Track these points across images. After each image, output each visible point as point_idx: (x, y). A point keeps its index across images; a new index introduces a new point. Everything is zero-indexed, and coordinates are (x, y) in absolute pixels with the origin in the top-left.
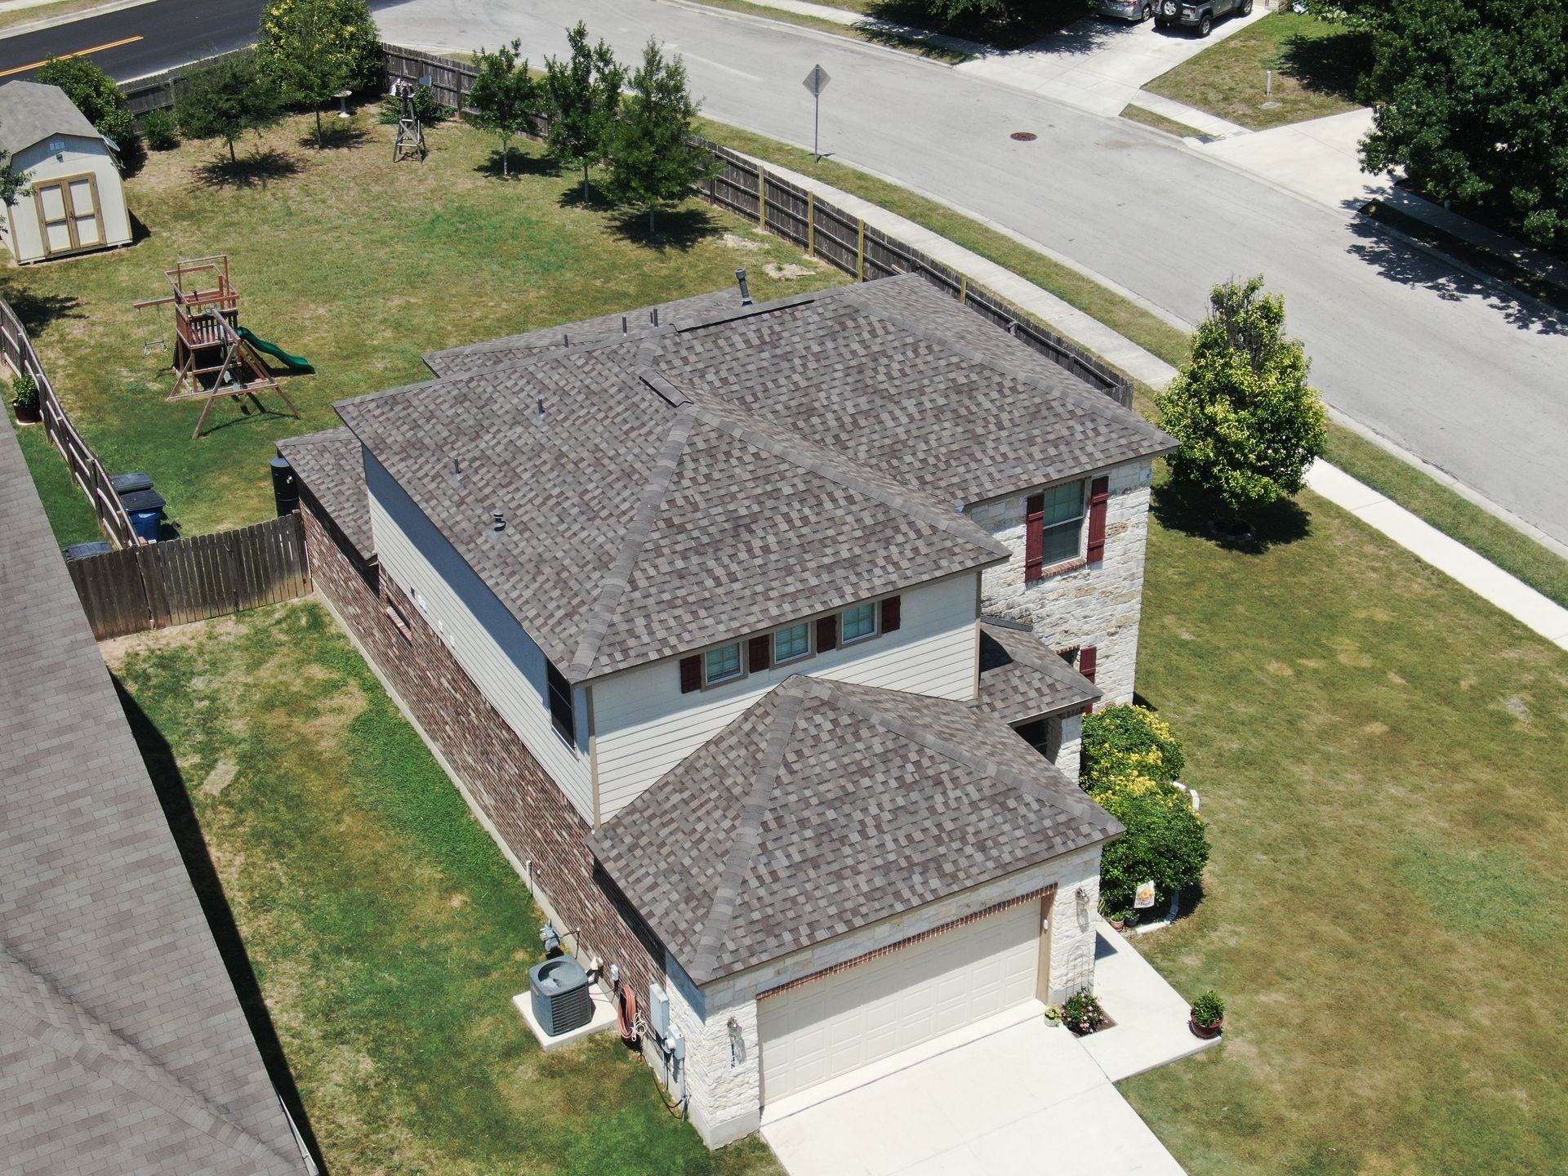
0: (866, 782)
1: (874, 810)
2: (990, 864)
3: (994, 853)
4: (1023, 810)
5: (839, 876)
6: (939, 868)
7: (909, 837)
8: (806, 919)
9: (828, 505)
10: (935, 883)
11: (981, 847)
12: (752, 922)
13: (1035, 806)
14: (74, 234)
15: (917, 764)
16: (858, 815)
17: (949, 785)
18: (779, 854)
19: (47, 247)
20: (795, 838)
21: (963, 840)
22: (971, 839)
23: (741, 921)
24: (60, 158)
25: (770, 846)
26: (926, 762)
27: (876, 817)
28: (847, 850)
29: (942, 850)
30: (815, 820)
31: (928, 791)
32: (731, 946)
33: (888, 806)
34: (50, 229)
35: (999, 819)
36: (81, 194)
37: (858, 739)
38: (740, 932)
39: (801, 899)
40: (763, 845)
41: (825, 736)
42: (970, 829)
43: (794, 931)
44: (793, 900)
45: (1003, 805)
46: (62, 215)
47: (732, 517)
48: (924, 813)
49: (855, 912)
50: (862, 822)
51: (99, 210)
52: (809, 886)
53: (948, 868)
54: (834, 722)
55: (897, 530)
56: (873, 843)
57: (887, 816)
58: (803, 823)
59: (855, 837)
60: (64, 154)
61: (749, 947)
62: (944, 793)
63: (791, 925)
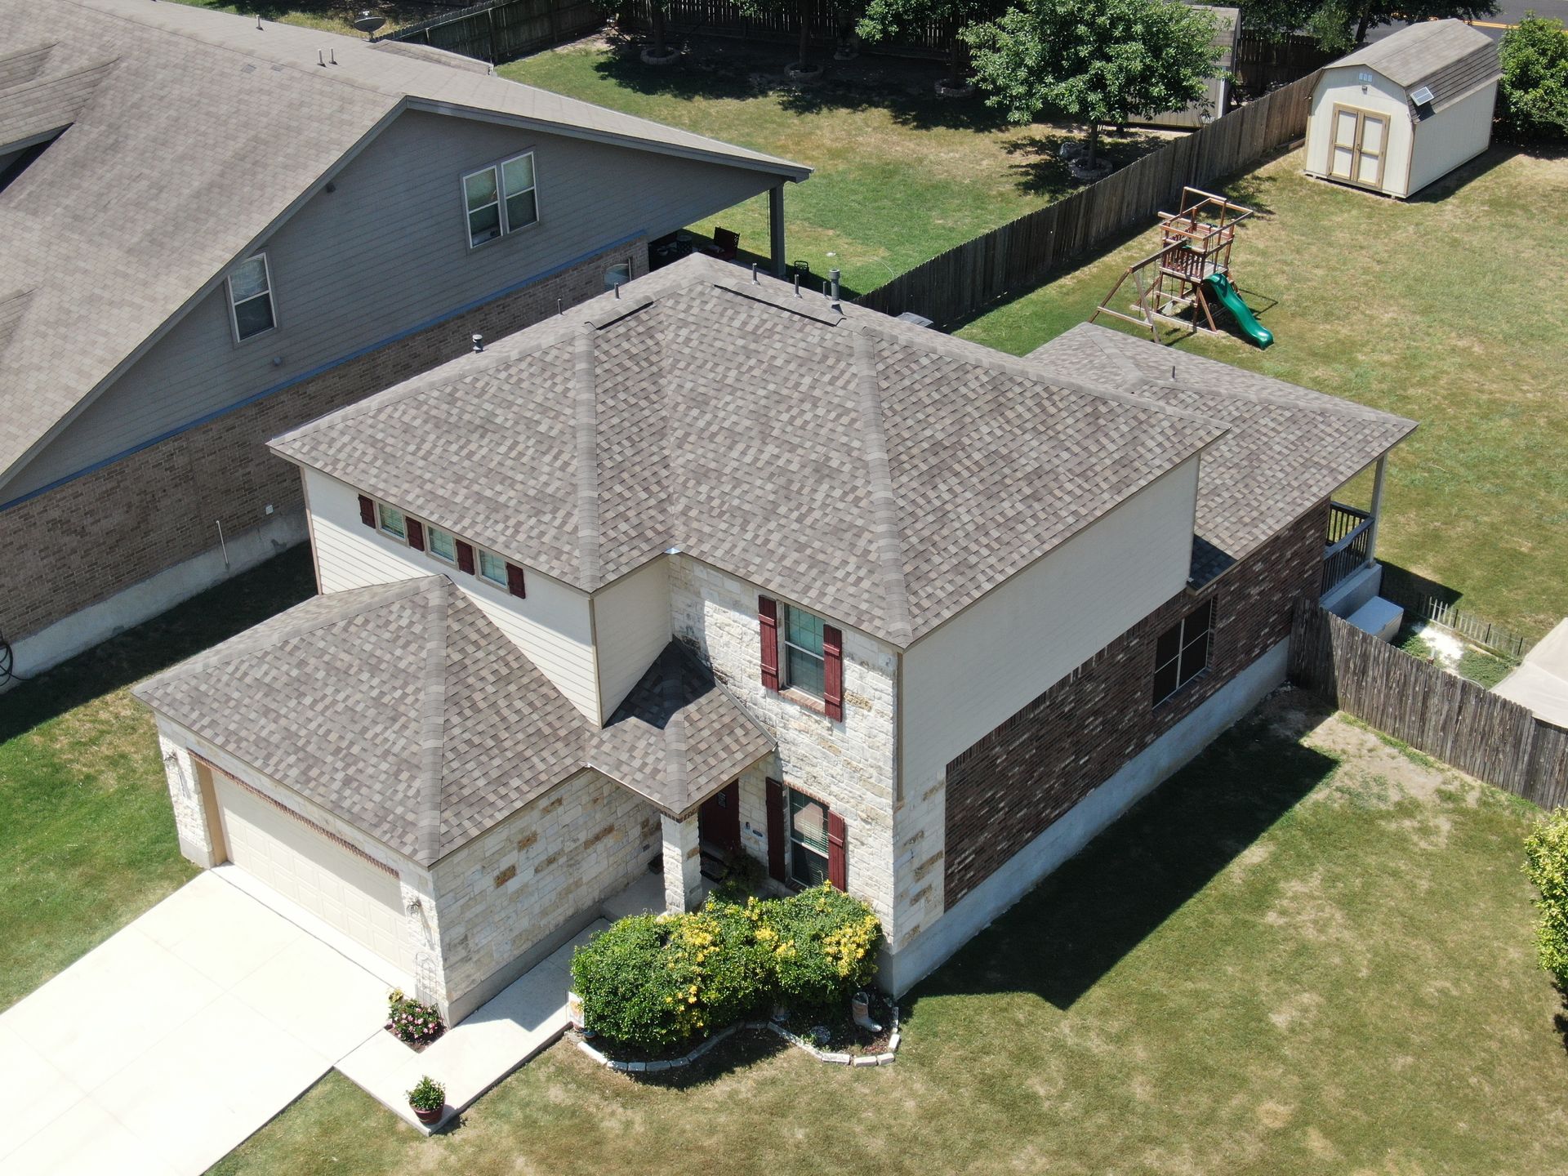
0: (365, 676)
1: (341, 697)
2: (334, 797)
3: (347, 793)
4: (401, 787)
5: (266, 712)
6: (310, 767)
7: (329, 731)
8: (217, 716)
9: (548, 458)
10: (294, 772)
11: (347, 782)
12: (197, 689)
13: (411, 793)
14: (1356, 167)
15: (405, 695)
16: (329, 690)
17: (397, 726)
18: (265, 667)
19: (1330, 168)
20: (285, 668)
21: (348, 766)
22: (351, 771)
23: (194, 682)
24: (1365, 90)
25: (269, 658)
26: (410, 700)
27: (335, 702)
28: (293, 703)
29: (329, 759)
30: (308, 670)
31: (381, 718)
32: (170, 690)
33: (350, 703)
34: (1337, 152)
35: (383, 777)
36: (1373, 130)
37: (404, 647)
38: (185, 687)
39: (232, 704)
40: (266, 654)
41: (392, 627)
42: (361, 765)
43: (202, 715)
44: (229, 699)
45: (399, 772)
46: (1350, 145)
47: (489, 418)
48: (358, 728)
49: (239, 740)
50: (325, 696)
51: (1384, 153)
52: (247, 701)
53: (314, 773)
54: (412, 623)
55: (555, 511)
56: (310, 714)
57: (340, 707)
58: (302, 664)
59: (308, 701)
60: (1369, 87)
61: (175, 699)
62: (386, 728)
63: (205, 710)
